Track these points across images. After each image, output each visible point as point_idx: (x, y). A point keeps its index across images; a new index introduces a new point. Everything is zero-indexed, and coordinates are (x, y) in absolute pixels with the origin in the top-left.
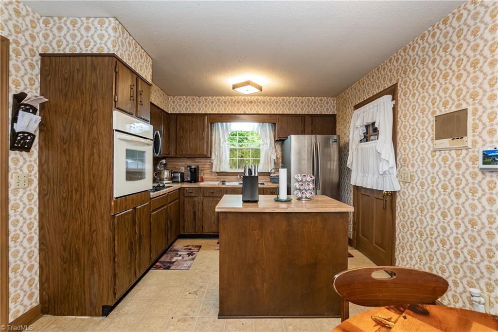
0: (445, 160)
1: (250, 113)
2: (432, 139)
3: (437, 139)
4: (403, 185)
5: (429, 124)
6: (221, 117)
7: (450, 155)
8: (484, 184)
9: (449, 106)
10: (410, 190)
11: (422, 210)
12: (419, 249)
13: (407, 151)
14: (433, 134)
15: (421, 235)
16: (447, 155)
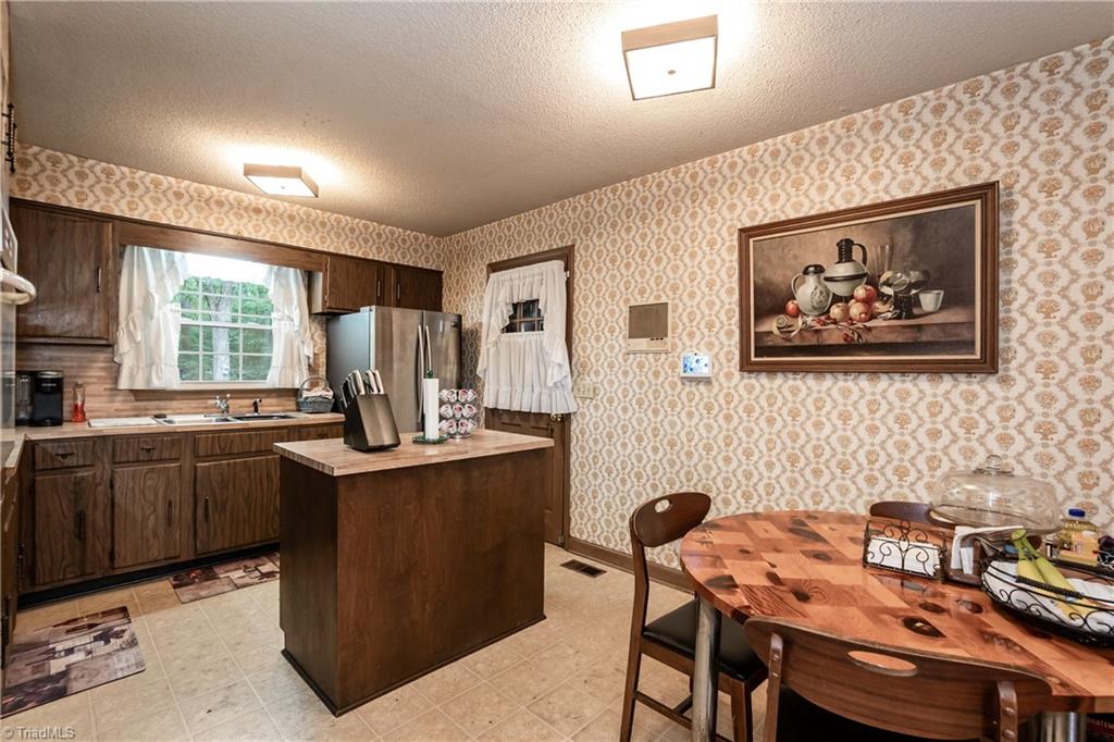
0: (641, 366)
1: (254, 237)
2: (624, 337)
3: (630, 337)
4: (580, 403)
5: (621, 315)
6: (162, 232)
7: (647, 359)
8: (684, 396)
9: (646, 296)
10: (592, 410)
11: (610, 436)
12: (606, 494)
13: (588, 352)
14: (626, 331)
15: (610, 473)
16: (644, 359)
